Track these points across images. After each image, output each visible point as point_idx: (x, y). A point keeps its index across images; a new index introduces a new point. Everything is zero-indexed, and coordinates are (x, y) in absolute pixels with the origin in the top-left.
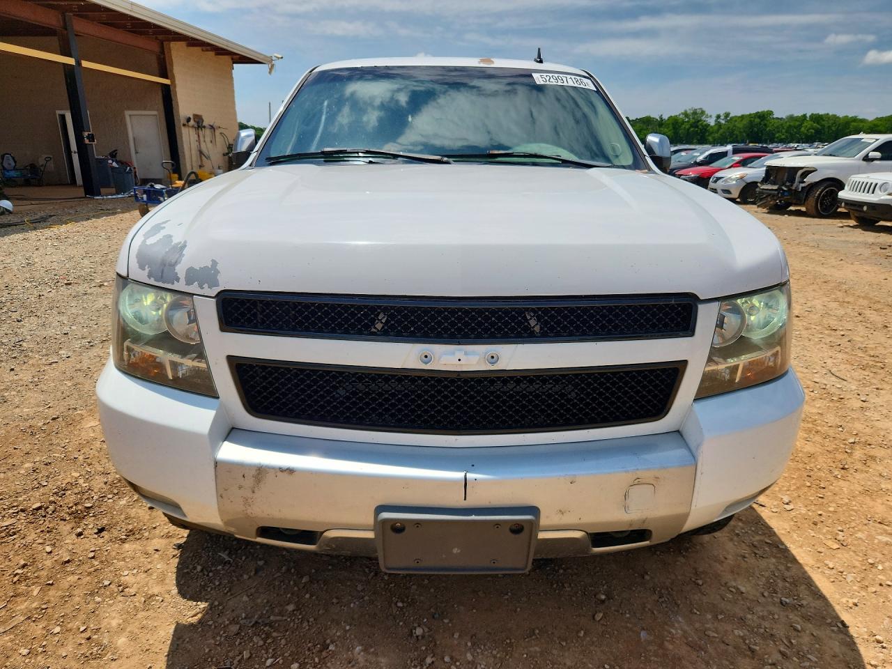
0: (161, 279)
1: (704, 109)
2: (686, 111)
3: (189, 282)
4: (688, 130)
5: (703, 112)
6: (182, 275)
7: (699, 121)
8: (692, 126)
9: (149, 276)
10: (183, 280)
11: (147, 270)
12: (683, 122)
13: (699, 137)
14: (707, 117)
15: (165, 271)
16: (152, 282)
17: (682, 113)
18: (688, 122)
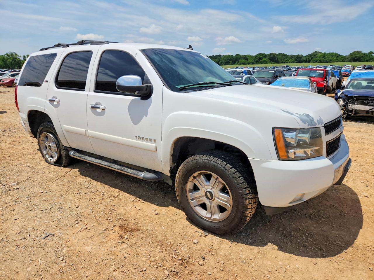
0: (312, 125)
1: (16, 53)
2: (7, 54)
3: (319, 124)
4: (11, 62)
5: (16, 54)
6: (317, 122)
7: (15, 58)
8: (13, 61)
9: (308, 126)
10: (317, 124)
11: (307, 124)
12: (8, 59)
13: (18, 66)
14: (19, 56)
15: (312, 122)
16: (310, 127)
17: (6, 55)
18: (10, 58)
